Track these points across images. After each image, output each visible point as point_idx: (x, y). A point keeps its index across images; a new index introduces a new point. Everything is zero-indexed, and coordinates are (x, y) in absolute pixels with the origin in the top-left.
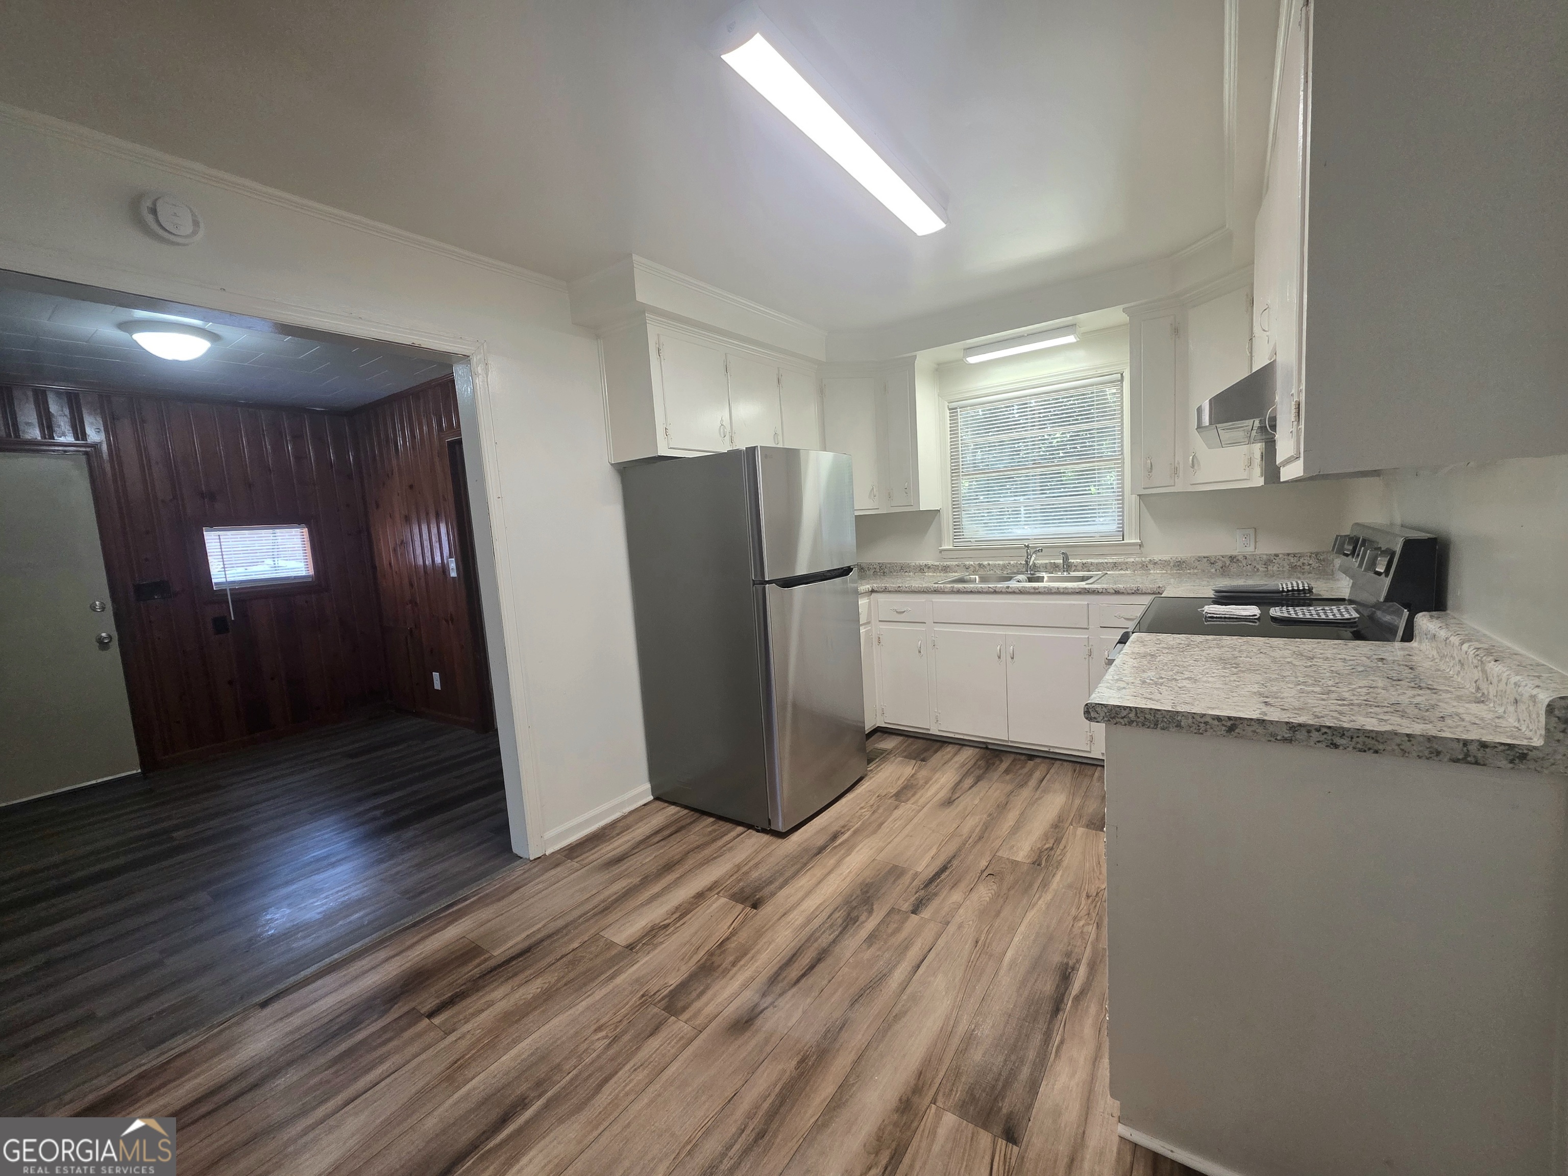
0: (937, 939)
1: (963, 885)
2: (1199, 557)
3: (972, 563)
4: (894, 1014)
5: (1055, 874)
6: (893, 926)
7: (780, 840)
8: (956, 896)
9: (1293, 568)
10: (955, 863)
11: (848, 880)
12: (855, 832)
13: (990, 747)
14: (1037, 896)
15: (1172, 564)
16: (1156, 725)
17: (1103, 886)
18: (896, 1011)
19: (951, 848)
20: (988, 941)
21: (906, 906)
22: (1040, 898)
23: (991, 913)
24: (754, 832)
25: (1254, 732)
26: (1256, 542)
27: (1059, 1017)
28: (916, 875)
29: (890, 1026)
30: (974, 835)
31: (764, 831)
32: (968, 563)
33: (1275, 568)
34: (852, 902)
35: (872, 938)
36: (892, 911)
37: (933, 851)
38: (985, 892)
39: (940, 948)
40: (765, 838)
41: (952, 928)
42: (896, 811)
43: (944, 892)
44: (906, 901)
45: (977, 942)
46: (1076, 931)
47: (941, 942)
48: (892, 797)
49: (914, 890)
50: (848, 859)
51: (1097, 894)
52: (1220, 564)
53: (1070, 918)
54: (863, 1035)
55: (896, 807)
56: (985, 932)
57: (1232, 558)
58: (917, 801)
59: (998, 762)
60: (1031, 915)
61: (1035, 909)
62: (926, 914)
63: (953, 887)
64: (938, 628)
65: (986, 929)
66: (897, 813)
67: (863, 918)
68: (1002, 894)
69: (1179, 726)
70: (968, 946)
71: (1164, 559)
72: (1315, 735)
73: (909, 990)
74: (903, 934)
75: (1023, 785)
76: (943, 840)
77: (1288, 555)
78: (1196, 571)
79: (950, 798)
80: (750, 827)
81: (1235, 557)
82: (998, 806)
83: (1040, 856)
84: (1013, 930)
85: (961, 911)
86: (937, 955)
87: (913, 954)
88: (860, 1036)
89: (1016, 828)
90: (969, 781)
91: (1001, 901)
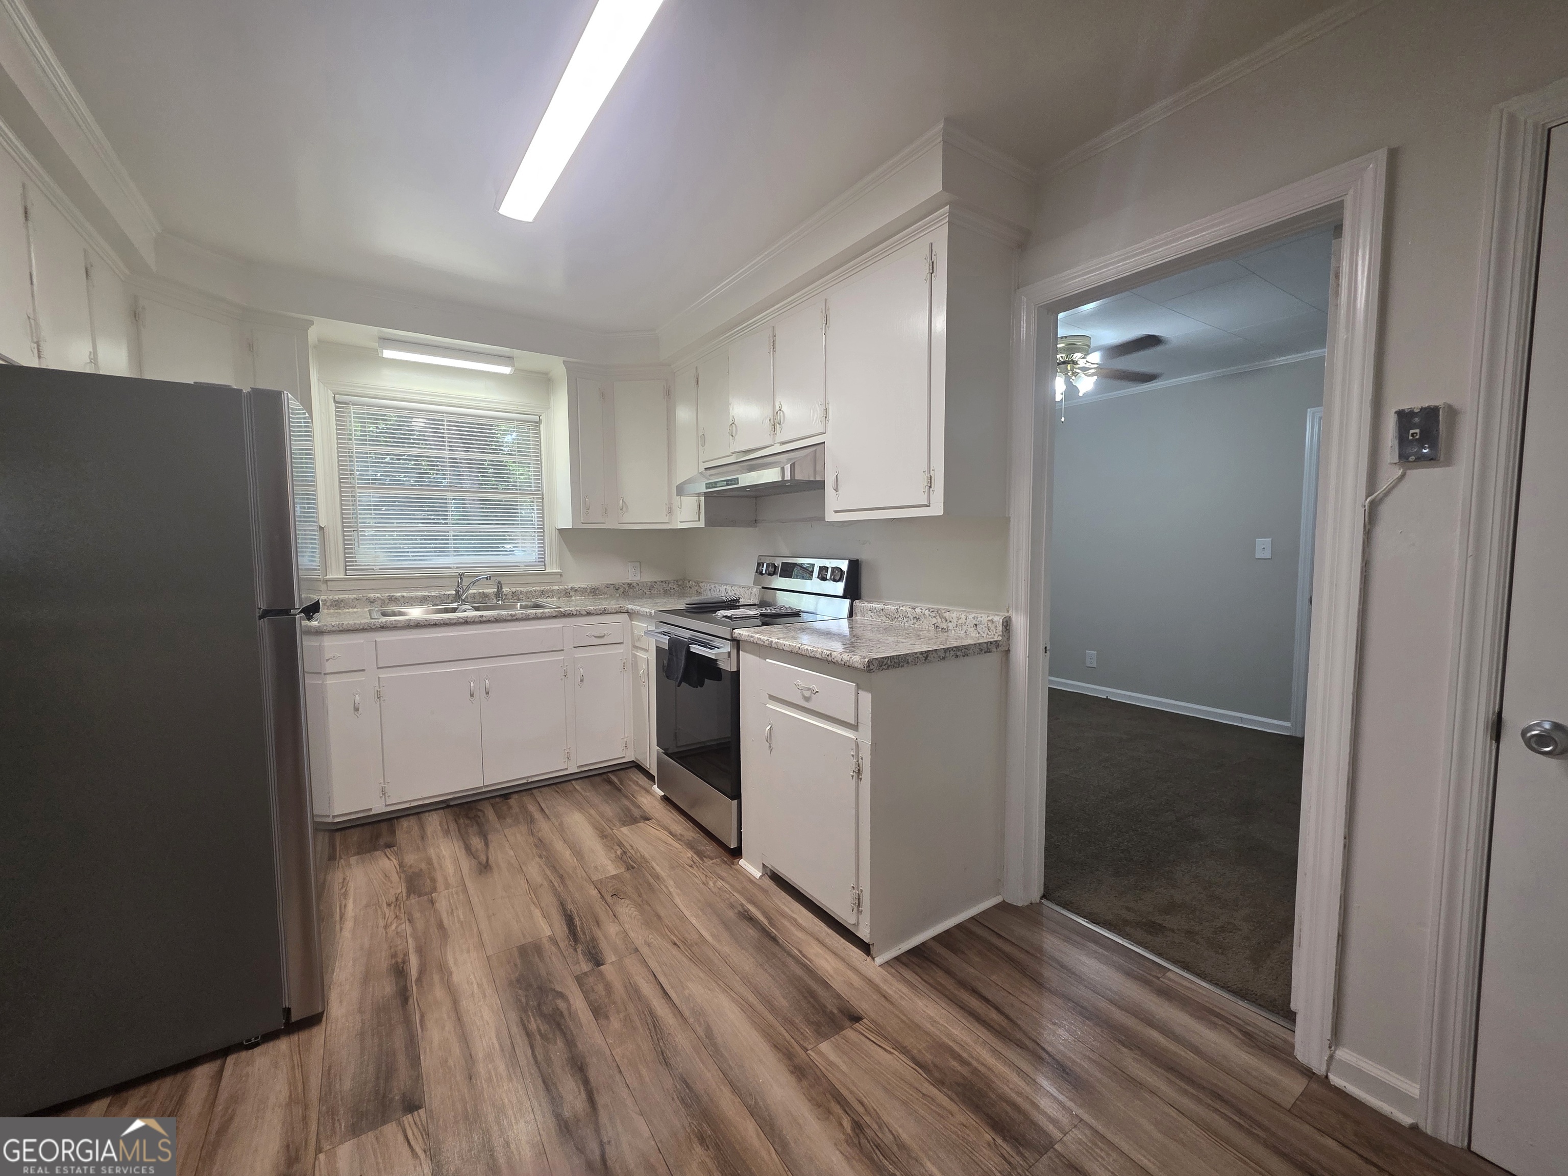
0: (647, 966)
1: (603, 917)
2: (607, 584)
3: (379, 595)
4: (704, 1037)
5: (652, 867)
6: (600, 988)
7: (315, 1030)
8: (612, 929)
9: (666, 591)
10: (570, 907)
11: (489, 991)
12: (420, 951)
13: (452, 803)
14: (663, 887)
15: (588, 591)
16: (899, 665)
17: (690, 855)
18: (701, 1033)
19: (548, 899)
20: (681, 938)
21: (585, 967)
22: (666, 887)
23: (653, 920)
24: (244, 1054)
25: (934, 657)
26: (641, 572)
27: (780, 941)
28: (553, 940)
29: (715, 1045)
30: (552, 878)
31: (271, 1036)
32: (372, 595)
33: (655, 592)
34: (527, 1004)
35: (598, 1012)
36: (580, 980)
37: (537, 913)
38: (627, 910)
39: (660, 970)
40: (283, 1045)
41: (645, 950)
42: (437, 905)
43: (598, 934)
44: (577, 963)
45: (675, 944)
46: (715, 890)
47: (653, 964)
48: (408, 896)
49: (571, 950)
50: (456, 978)
51: (693, 861)
52: (621, 590)
53: (702, 885)
54: (709, 1071)
55: (432, 902)
56: (669, 933)
57: (629, 585)
58: (447, 886)
59: (480, 814)
60: (677, 900)
61: (674, 894)
62: (610, 957)
63: (598, 924)
64: (384, 674)
65: (667, 931)
66: (442, 905)
67: (562, 1005)
68: (641, 903)
69: (908, 663)
70: (675, 951)
71: (583, 586)
72: (952, 652)
73: (687, 1013)
74: (618, 986)
75: (532, 821)
76: (531, 899)
77: (662, 582)
78: (606, 596)
79: (480, 863)
80: (224, 1053)
81: (631, 584)
82: (536, 846)
83: (625, 862)
84: (683, 918)
85: (632, 934)
86: (665, 975)
87: (648, 989)
88: (709, 1075)
89: (578, 853)
90: (476, 842)
91: (647, 907)
